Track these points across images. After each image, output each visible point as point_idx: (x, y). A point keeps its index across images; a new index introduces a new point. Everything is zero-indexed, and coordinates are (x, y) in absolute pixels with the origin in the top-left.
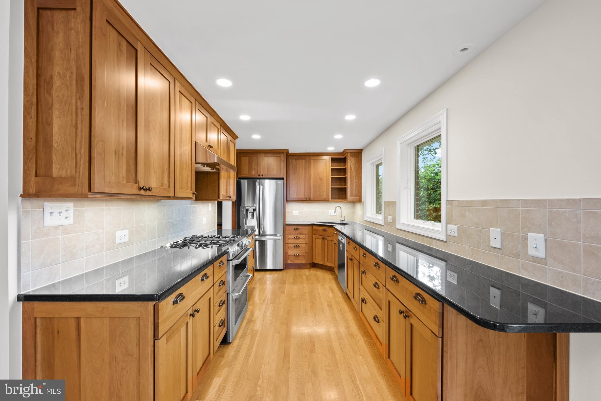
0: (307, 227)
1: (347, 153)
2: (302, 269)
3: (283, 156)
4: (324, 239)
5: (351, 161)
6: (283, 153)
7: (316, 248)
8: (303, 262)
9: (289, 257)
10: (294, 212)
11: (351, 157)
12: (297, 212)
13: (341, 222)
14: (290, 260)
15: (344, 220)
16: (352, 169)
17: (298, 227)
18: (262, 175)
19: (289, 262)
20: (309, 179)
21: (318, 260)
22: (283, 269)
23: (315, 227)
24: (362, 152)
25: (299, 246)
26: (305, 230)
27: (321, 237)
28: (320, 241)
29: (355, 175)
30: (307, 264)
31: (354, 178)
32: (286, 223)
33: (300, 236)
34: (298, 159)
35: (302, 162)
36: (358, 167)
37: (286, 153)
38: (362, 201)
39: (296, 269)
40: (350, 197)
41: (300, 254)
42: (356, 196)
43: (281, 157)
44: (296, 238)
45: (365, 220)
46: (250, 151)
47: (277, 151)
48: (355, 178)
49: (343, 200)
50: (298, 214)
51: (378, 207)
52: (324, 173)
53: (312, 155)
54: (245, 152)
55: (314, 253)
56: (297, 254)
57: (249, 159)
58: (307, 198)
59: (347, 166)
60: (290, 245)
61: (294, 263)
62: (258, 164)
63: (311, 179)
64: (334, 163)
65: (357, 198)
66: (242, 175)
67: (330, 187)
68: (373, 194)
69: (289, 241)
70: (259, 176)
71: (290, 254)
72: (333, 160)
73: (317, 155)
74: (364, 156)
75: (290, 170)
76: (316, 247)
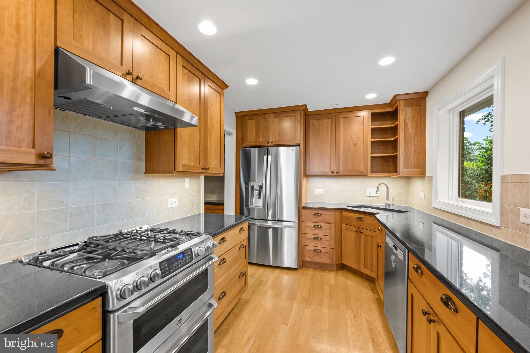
0: (333, 213)
1: (398, 102)
2: (325, 270)
3: (299, 114)
4: (359, 232)
5: (406, 113)
6: (299, 110)
7: (347, 243)
8: (327, 261)
9: (307, 252)
10: (317, 190)
11: (405, 106)
12: (321, 190)
13: (388, 207)
14: (309, 257)
15: (393, 205)
16: (407, 126)
17: (320, 212)
18: (272, 142)
19: (307, 259)
20: (337, 145)
21: (350, 262)
22: (298, 269)
23: (344, 213)
24: (427, 97)
25: (321, 239)
26: (330, 217)
27: (355, 229)
28: (353, 234)
29: (413, 134)
30: (332, 265)
31: (412, 139)
32: (304, 205)
33: (323, 225)
34: (322, 118)
35: (327, 122)
36: (419, 120)
37: (304, 110)
38: (427, 174)
39: (317, 269)
40: (404, 169)
41: (323, 250)
42: (416, 167)
43: (297, 116)
44: (318, 227)
45: (433, 206)
46: (257, 113)
47: (290, 108)
48: (414, 139)
49: (391, 174)
50: (322, 193)
51: (462, 186)
52: (360, 136)
53: (342, 111)
54: (252, 113)
55: (344, 250)
56: (318, 250)
57: (255, 122)
58: (334, 171)
59: (398, 122)
60: (308, 236)
61: (314, 261)
62: (267, 128)
63: (340, 144)
64: (375, 121)
65: (419, 171)
66: (247, 143)
67: (370, 155)
68: (451, 164)
69: (308, 231)
70: (268, 143)
71: (307, 248)
72: (375, 117)
73: (348, 111)
74: (430, 103)
75: (311, 134)
76: (347, 241)
